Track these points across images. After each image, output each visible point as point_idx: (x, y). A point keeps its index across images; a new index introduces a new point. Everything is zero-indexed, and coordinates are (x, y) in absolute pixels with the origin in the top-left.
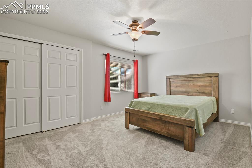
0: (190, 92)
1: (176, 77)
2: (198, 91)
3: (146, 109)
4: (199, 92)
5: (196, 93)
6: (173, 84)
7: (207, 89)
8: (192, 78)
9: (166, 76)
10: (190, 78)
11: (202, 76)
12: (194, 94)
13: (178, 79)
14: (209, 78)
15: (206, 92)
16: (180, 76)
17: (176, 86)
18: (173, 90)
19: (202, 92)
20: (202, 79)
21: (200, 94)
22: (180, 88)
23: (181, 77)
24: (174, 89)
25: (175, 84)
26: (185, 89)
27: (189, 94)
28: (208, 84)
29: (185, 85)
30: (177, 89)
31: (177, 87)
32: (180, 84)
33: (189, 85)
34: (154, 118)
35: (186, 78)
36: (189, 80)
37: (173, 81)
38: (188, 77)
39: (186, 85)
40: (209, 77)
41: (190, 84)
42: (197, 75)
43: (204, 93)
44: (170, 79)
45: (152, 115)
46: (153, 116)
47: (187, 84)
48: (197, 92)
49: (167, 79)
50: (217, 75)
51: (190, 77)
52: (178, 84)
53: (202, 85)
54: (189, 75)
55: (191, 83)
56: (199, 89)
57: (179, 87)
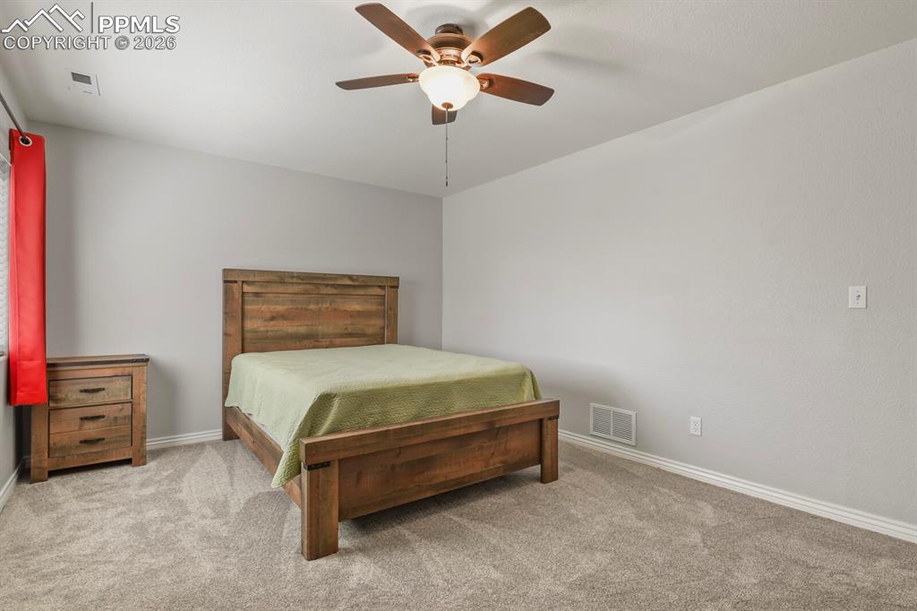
0: (324, 336)
1: (274, 278)
2: (346, 332)
3: (414, 411)
4: (350, 335)
5: (343, 337)
6: (255, 307)
7: (372, 322)
8: (333, 286)
9: (225, 270)
10: (327, 285)
11: (363, 281)
12: (338, 341)
13: (281, 289)
14: (379, 291)
15: (370, 331)
16: (292, 275)
17: (268, 315)
18: (257, 332)
19: (360, 332)
20: (361, 292)
21: (355, 339)
22: (285, 322)
23: (295, 280)
24: (262, 329)
25: (264, 308)
26: (307, 325)
27: (321, 344)
28: (374, 308)
29: (306, 309)
30: (276, 328)
31: (273, 318)
32: (286, 307)
33: (320, 309)
34: (470, 431)
35: (311, 287)
36: (322, 292)
37: (257, 294)
38: (319, 282)
39: (310, 310)
40: (380, 287)
41: (324, 306)
42: (350, 277)
43: (363, 335)
44: (243, 282)
45: (463, 425)
46: (465, 427)
47: (312, 307)
48: (345, 334)
49: (225, 282)
50: (393, 284)
51: (326, 282)
52: (280, 308)
53: (358, 312)
54: (325, 274)
55: (328, 305)
56: (352, 324)
57: (283, 316)
